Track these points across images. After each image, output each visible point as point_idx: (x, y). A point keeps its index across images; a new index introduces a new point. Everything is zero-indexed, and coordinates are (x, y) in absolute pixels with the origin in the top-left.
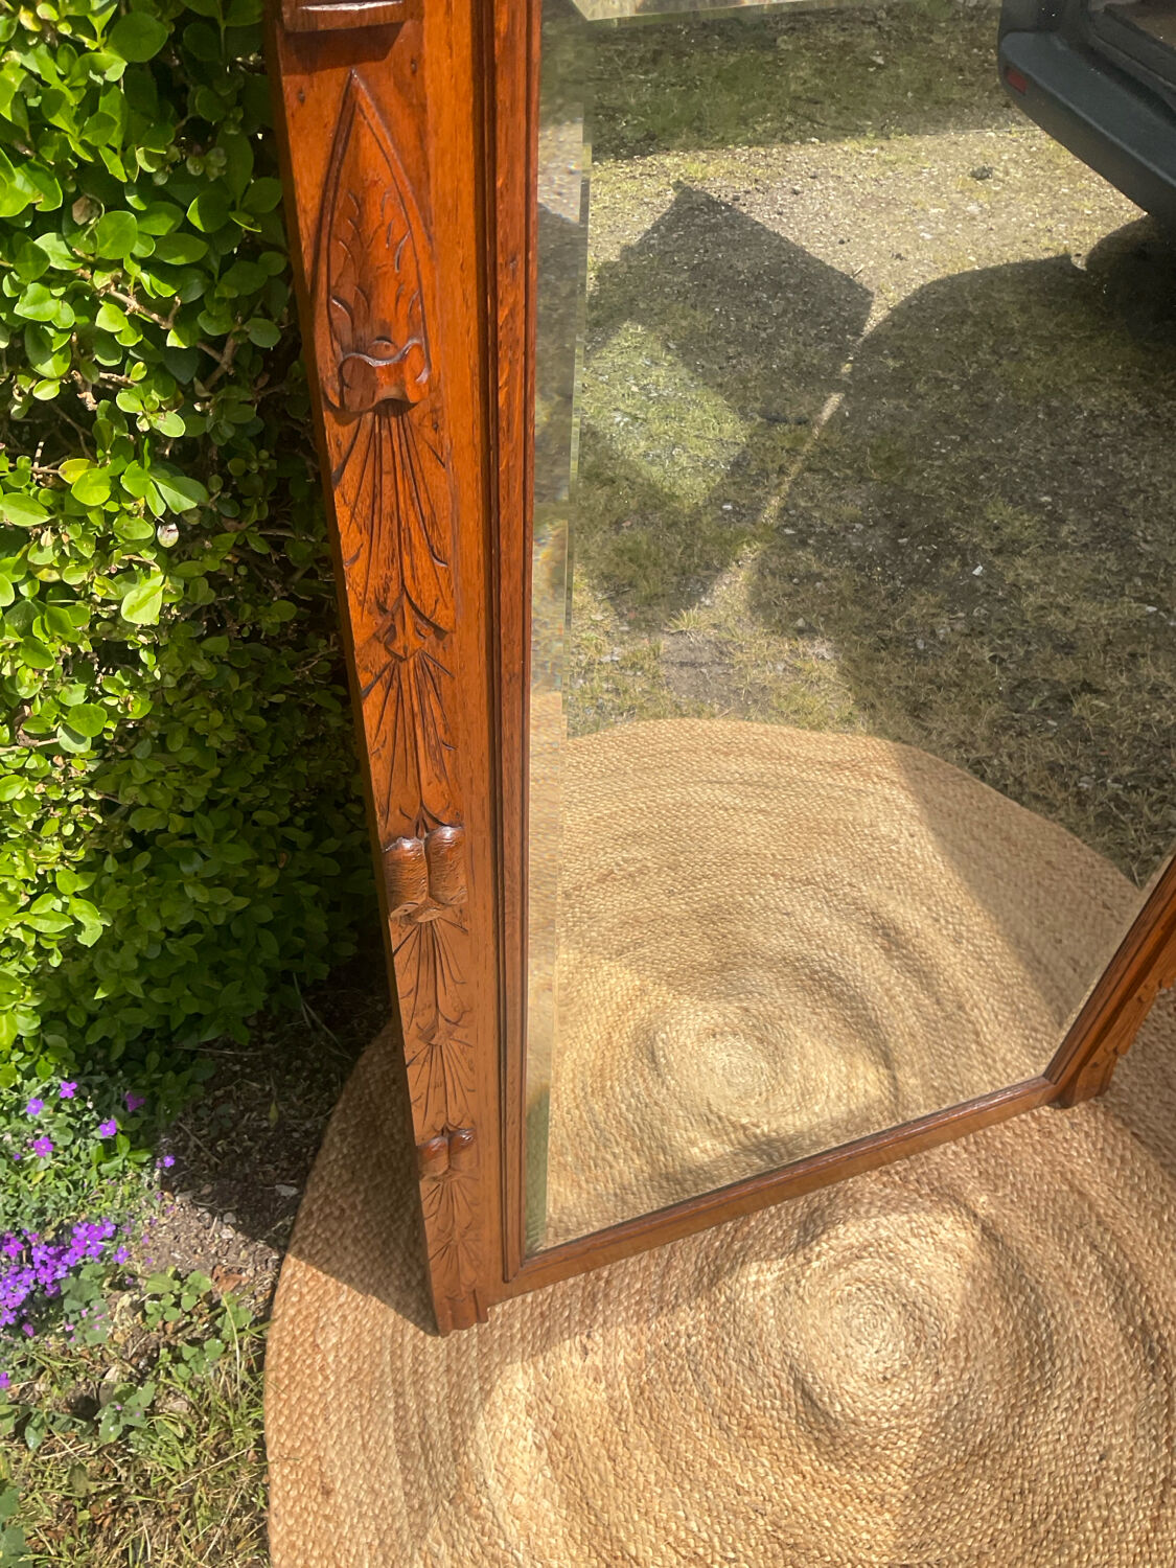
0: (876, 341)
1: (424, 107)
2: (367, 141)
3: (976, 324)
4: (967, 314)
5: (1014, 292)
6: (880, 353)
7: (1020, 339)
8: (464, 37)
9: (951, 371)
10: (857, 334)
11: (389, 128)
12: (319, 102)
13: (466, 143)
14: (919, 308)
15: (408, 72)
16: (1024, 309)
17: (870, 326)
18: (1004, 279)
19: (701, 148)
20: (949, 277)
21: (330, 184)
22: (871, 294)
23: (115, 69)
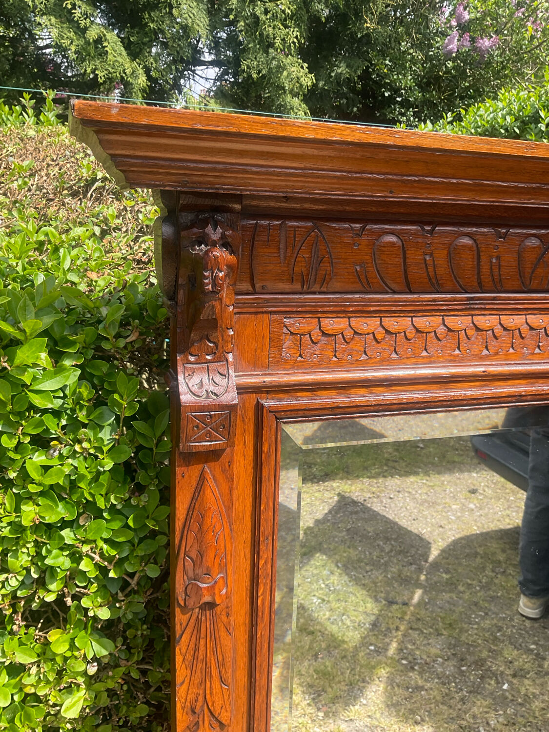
0: (436, 565)
1: (232, 479)
2: (208, 491)
3: (482, 558)
4: (476, 554)
5: (498, 543)
6: (439, 571)
7: (504, 565)
8: (250, 453)
9: (474, 580)
10: (426, 561)
11: (217, 487)
12: (190, 477)
13: (249, 492)
14: (454, 550)
15: (227, 465)
16: (504, 551)
17: (432, 558)
18: (492, 538)
19: (348, 479)
20: (466, 536)
21: (191, 508)
22: (429, 543)
23: (109, 464)
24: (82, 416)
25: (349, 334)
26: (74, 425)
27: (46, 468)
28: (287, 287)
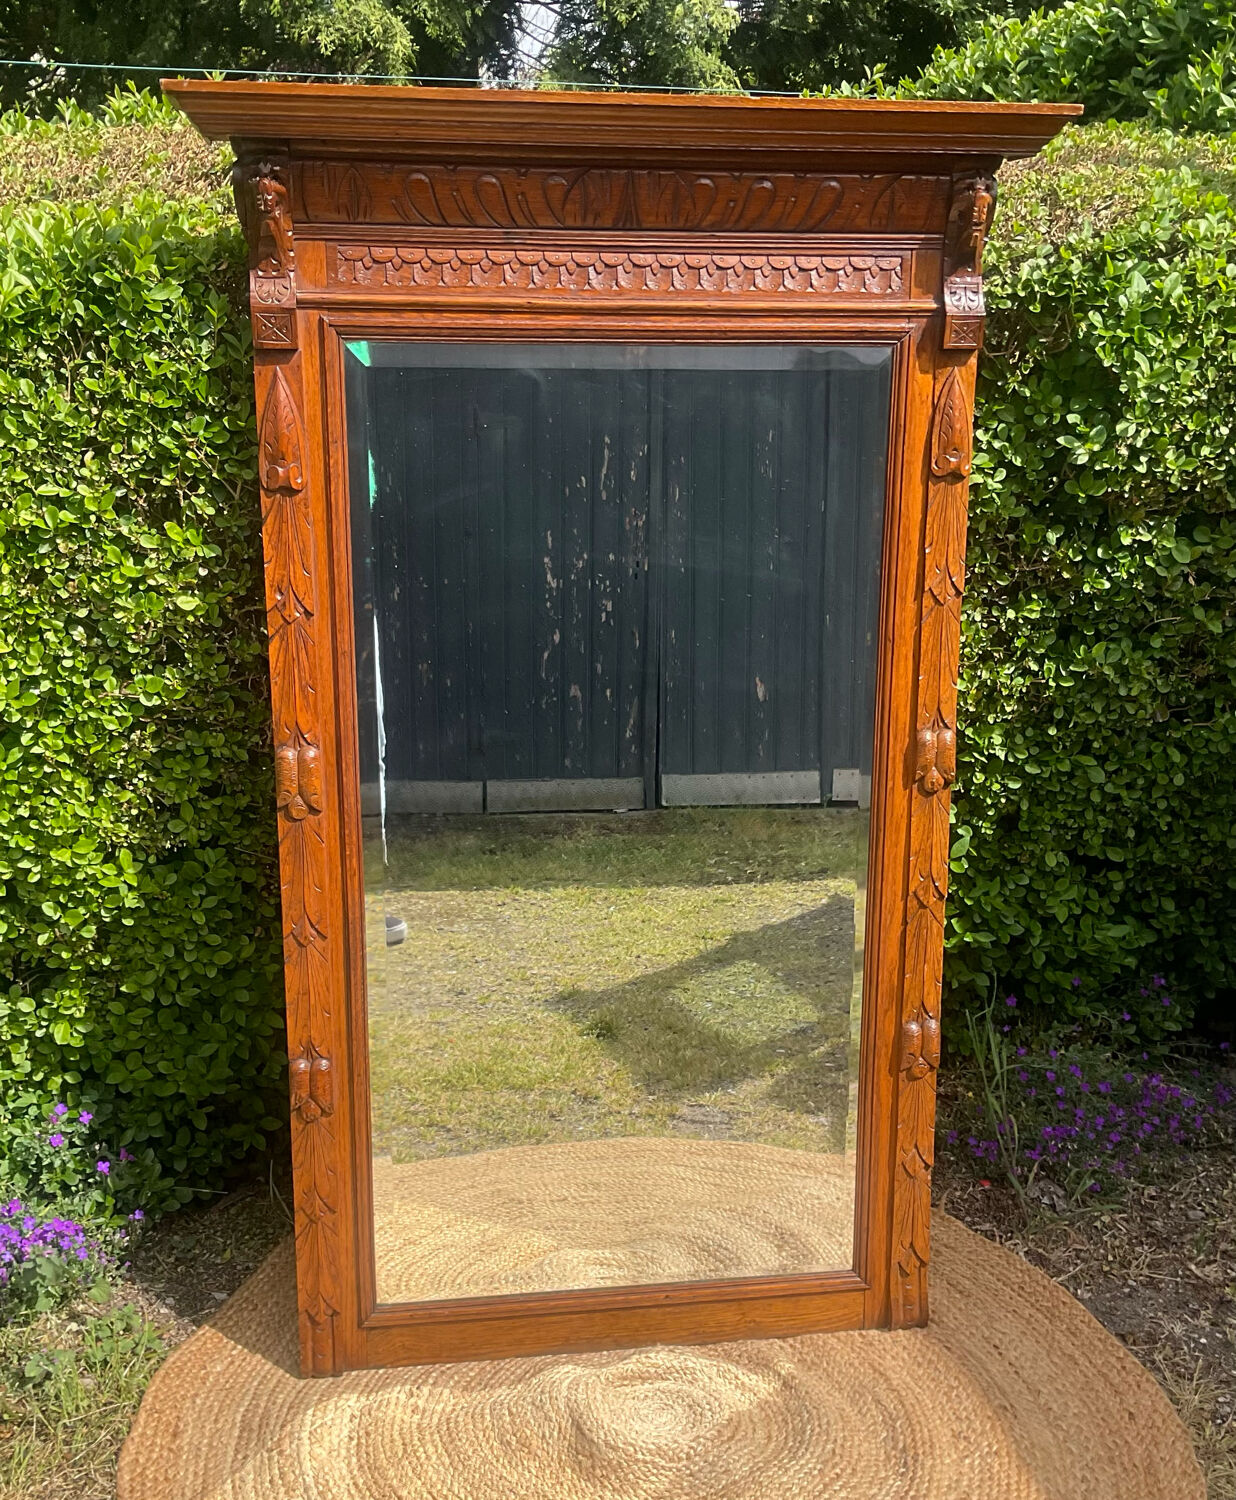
1: (302, 382)
2: (280, 389)
11: (289, 386)
12: (265, 375)
15: (296, 369)
21: (267, 403)
24: (185, 325)
25: (397, 261)
26: (180, 334)
27: (158, 365)
28: (335, 217)
